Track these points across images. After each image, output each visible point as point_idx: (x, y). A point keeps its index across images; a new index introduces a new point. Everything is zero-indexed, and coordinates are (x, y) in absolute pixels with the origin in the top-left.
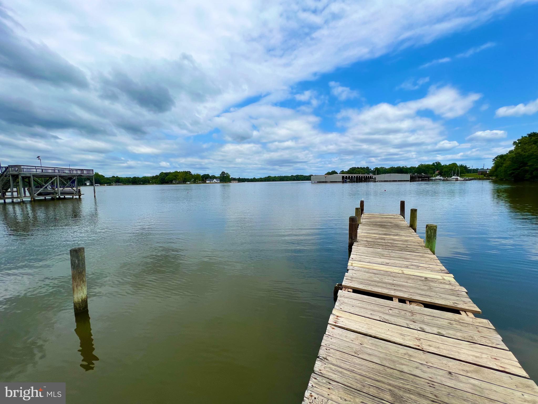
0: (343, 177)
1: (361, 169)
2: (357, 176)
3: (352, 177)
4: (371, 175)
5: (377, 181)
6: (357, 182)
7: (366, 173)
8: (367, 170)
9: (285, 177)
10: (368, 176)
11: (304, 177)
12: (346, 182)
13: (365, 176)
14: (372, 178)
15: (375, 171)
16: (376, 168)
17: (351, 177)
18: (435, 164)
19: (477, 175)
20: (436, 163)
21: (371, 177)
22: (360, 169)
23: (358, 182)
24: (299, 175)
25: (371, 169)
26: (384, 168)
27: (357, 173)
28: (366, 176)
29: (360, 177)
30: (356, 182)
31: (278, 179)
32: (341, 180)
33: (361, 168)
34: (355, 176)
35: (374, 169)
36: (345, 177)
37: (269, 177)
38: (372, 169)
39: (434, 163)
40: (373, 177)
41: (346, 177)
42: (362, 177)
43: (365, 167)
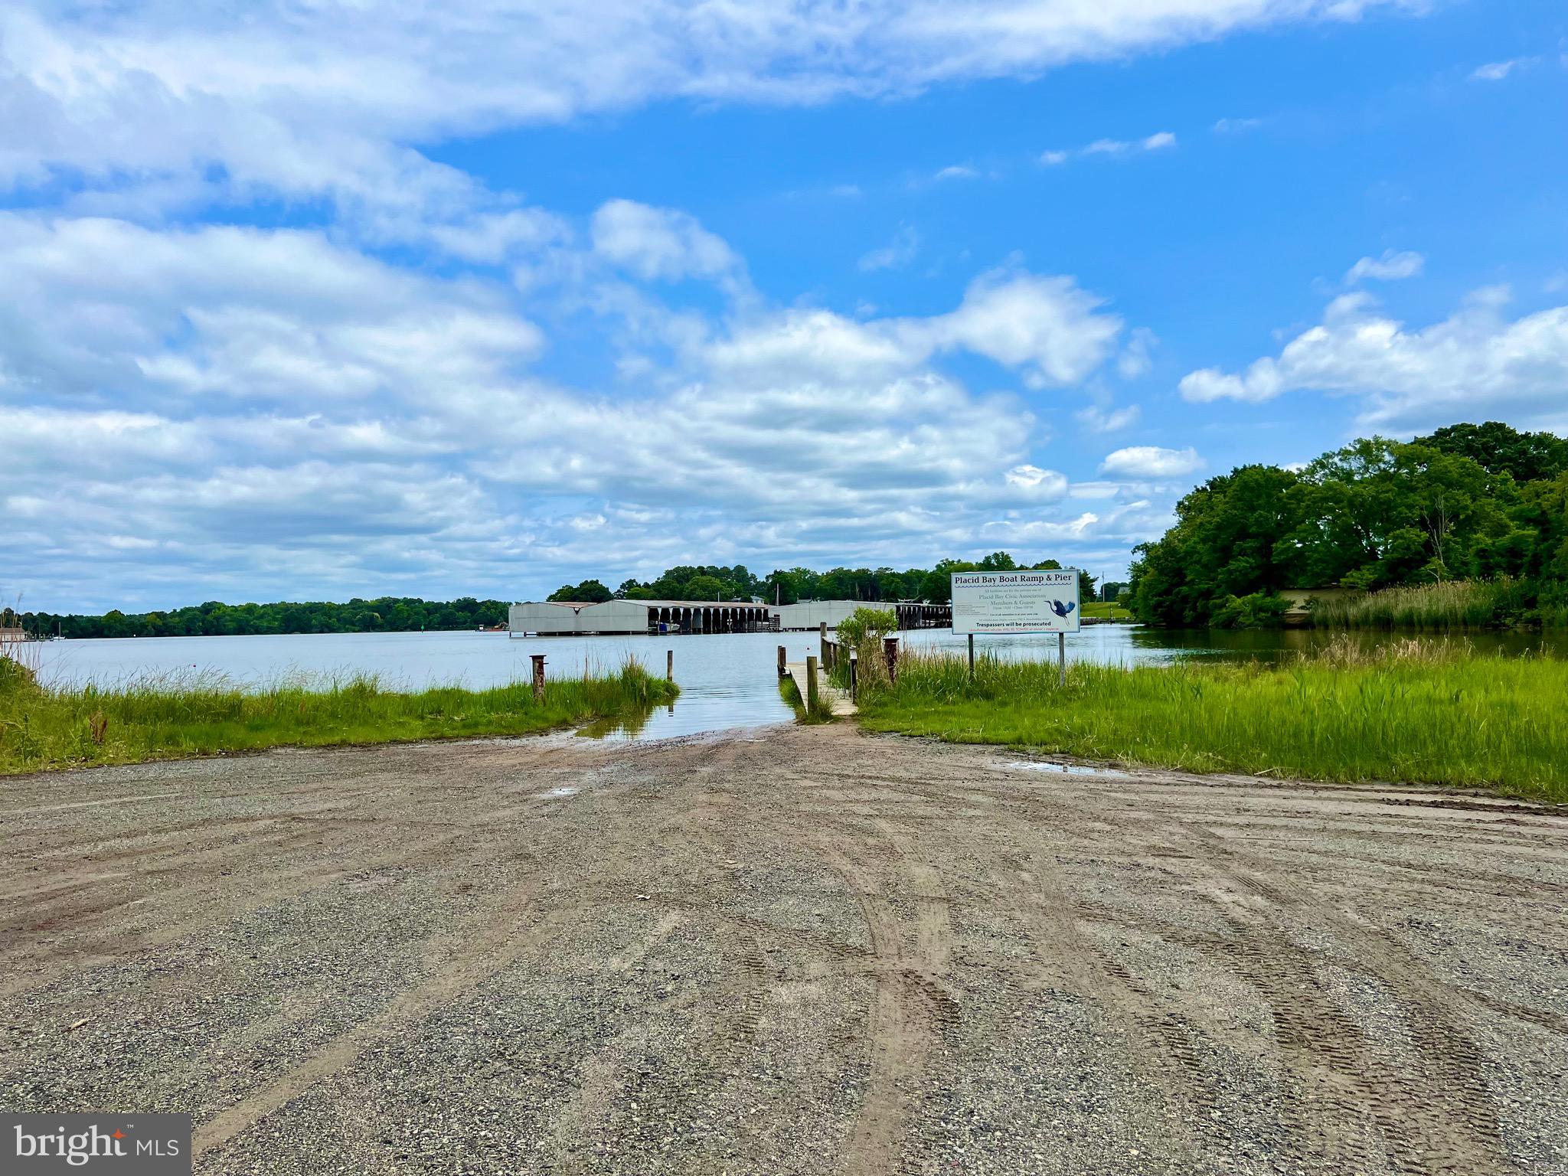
0: (653, 613)
1: (717, 577)
2: (707, 610)
3: (687, 611)
4: (757, 603)
5: (785, 630)
6: (707, 631)
7: (738, 593)
8: (738, 581)
9: (313, 608)
10: (751, 611)
11: (427, 609)
12: (663, 632)
13: (738, 610)
14: (766, 619)
15: (774, 584)
16: (776, 572)
17: (682, 611)
18: (993, 561)
19: (1117, 607)
20: (996, 555)
21: (759, 611)
22: (709, 577)
23: (710, 633)
24: (396, 601)
25: (753, 577)
26: (806, 572)
27: (699, 592)
28: (742, 610)
29: (716, 611)
30: (704, 633)
31: (275, 619)
32: (645, 627)
33: (714, 572)
34: (697, 610)
35: (767, 578)
36: (660, 610)
37: (208, 608)
38: (761, 579)
39: (988, 559)
40: (771, 615)
41: (665, 611)
42: (725, 611)
43: (732, 569)
